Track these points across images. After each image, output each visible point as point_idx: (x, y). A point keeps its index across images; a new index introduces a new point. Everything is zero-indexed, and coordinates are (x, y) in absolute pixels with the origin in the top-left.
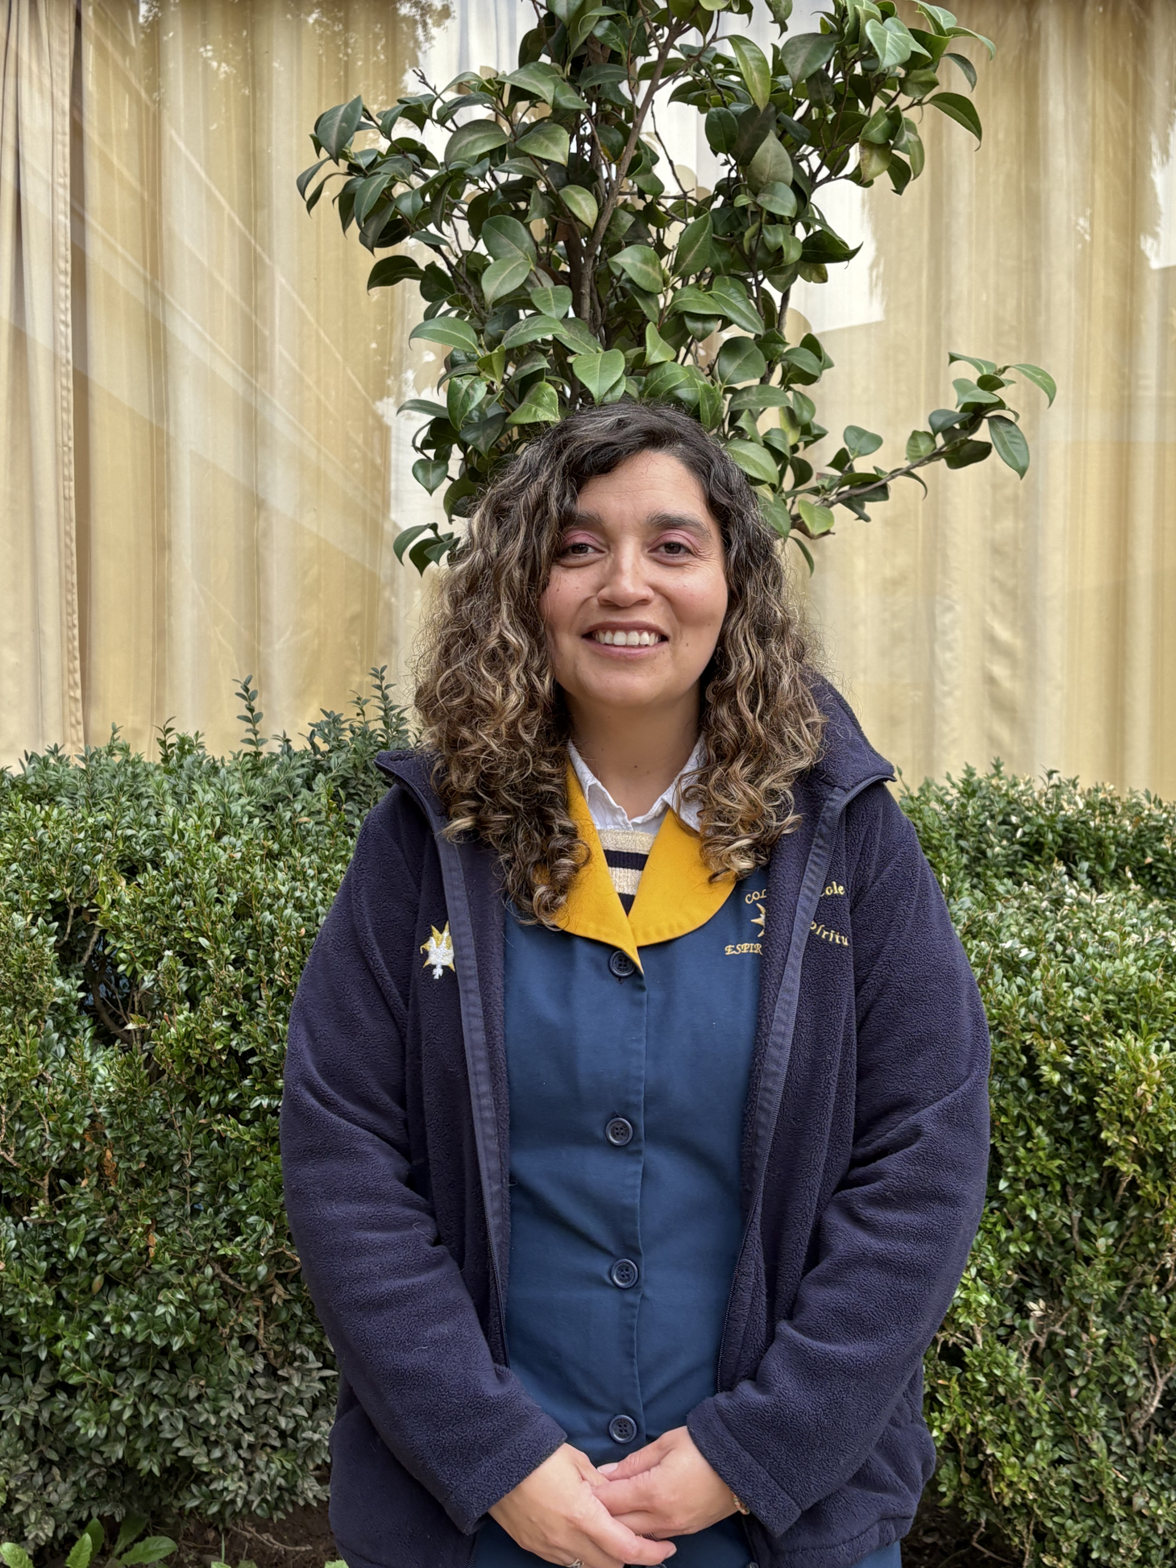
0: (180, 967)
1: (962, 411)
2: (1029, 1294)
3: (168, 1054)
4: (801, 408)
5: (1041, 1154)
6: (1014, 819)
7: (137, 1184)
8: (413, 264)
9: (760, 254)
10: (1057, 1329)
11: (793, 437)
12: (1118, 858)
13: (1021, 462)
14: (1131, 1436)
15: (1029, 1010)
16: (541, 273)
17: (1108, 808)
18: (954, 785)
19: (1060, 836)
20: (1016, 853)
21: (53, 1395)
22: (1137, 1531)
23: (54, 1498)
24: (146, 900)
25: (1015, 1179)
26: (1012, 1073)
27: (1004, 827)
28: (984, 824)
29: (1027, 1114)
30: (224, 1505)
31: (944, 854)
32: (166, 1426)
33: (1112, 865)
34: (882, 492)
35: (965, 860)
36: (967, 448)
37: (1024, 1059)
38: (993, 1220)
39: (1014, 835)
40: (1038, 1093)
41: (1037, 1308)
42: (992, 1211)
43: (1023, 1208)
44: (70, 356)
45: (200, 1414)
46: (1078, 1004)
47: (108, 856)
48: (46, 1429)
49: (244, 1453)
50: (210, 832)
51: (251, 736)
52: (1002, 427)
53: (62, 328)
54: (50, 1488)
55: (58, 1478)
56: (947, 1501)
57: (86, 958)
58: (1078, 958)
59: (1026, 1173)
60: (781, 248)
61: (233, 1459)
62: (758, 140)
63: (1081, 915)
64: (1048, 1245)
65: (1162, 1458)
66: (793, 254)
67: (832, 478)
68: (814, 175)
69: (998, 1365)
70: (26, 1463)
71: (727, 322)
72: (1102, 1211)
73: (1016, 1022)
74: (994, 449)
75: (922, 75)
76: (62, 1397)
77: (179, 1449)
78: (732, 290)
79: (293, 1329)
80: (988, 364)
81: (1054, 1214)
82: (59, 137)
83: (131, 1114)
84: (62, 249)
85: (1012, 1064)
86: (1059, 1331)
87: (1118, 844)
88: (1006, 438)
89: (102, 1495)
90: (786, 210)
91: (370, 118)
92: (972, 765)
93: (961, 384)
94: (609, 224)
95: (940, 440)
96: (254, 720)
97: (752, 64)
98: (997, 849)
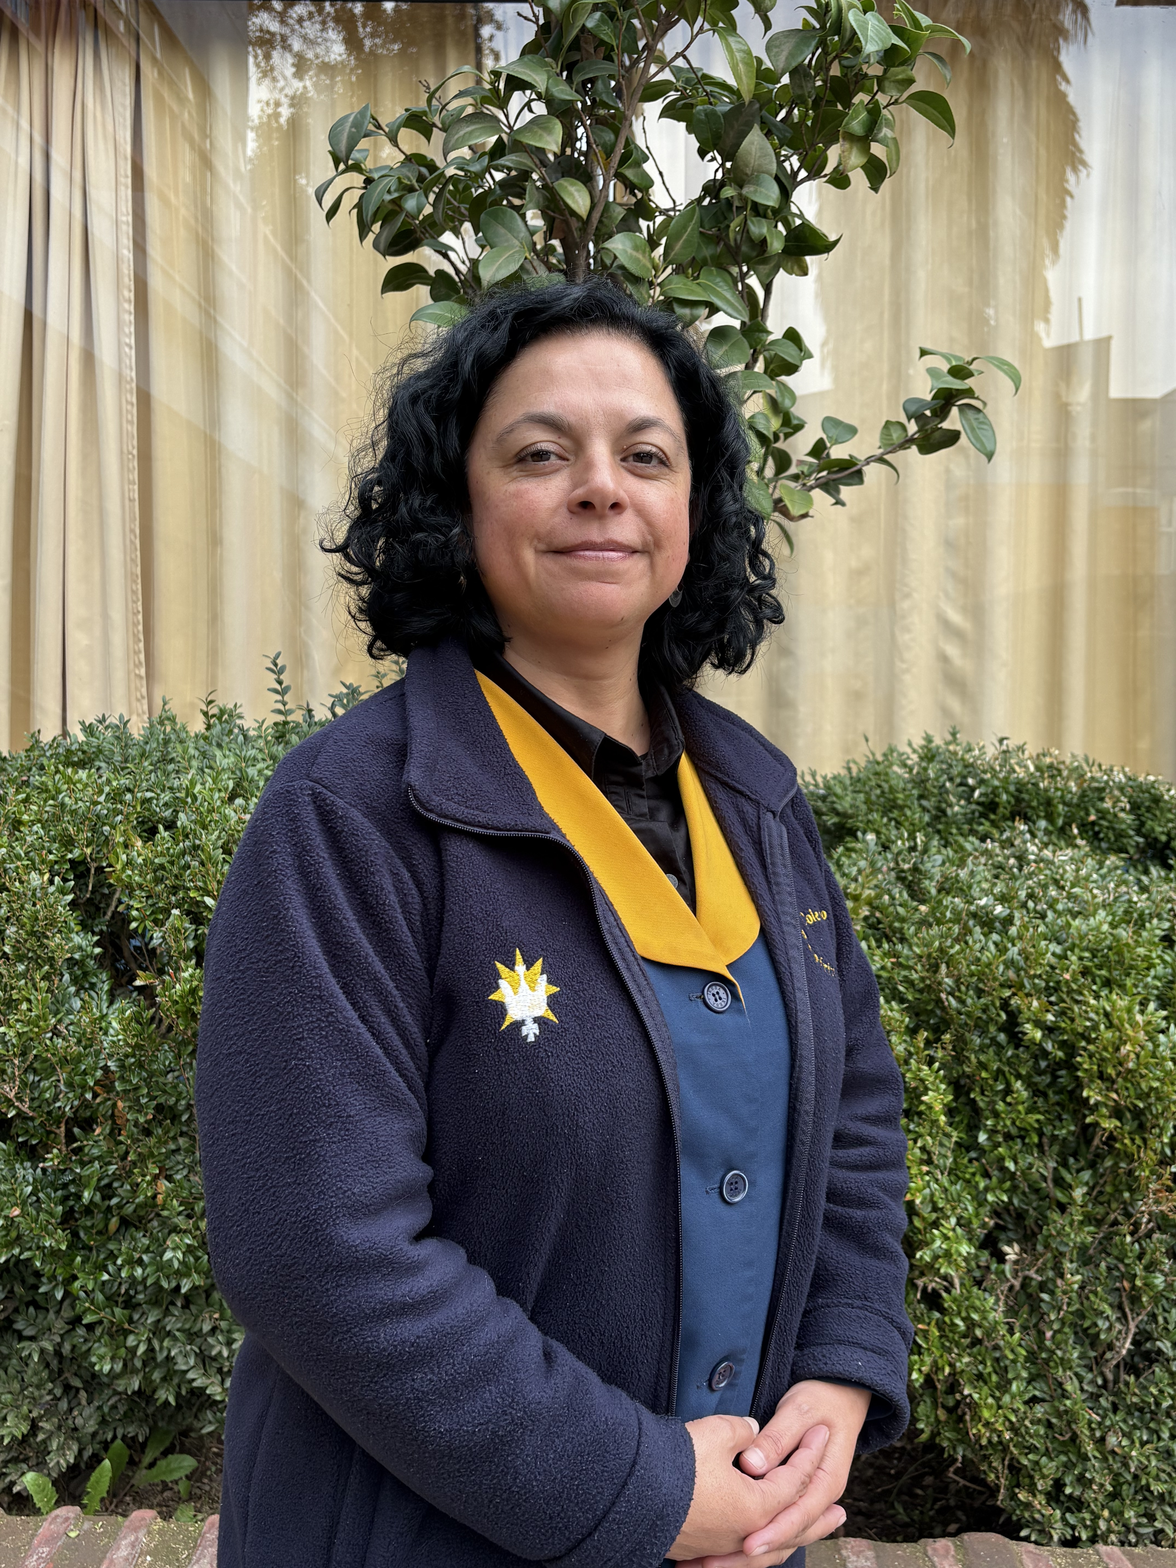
0: (187, 925)
1: (934, 398)
2: (1003, 1236)
3: (172, 1010)
4: (783, 395)
5: (1020, 1108)
6: (971, 781)
7: (148, 1133)
8: (424, 271)
9: (744, 248)
10: (1032, 1273)
11: (775, 424)
12: (1065, 816)
13: (989, 447)
14: (1102, 1374)
15: (1007, 967)
16: (536, 263)
17: (1054, 771)
18: (914, 751)
19: (1013, 796)
20: (973, 812)
21: (74, 1330)
22: (1109, 1468)
23: (79, 1421)
24: (156, 861)
25: (993, 1132)
26: (992, 1029)
27: (961, 789)
28: (944, 785)
29: (1006, 1069)
31: (909, 813)
32: (180, 1360)
33: (1060, 822)
34: (857, 477)
35: (927, 818)
36: (937, 435)
37: (1004, 1016)
38: (971, 1170)
39: (972, 796)
40: (1017, 1047)
41: (1011, 1252)
42: (970, 1161)
43: (1002, 1159)
44: (134, 374)
45: (212, 1347)
46: (1053, 961)
47: (127, 818)
48: (70, 1360)
50: (223, 794)
51: (280, 706)
52: (971, 414)
53: (127, 350)
54: (76, 1413)
55: (84, 1402)
56: (924, 1437)
57: (109, 914)
58: (1050, 915)
59: (1005, 1126)
60: (764, 241)
62: (743, 135)
63: (1048, 872)
64: (1024, 1193)
65: (1135, 1400)
66: (776, 246)
67: (811, 465)
68: (795, 174)
69: (976, 1309)
70: (50, 1392)
71: (714, 310)
72: (1076, 1160)
73: (995, 979)
74: (963, 436)
75: (899, 72)
76: (82, 1332)
77: (194, 1380)
78: (718, 280)
80: (957, 358)
81: (1031, 1166)
82: (122, 180)
83: (141, 1065)
84: (126, 280)
85: (992, 1019)
86: (1034, 1276)
87: (1065, 804)
88: (975, 424)
89: (127, 1417)
90: (771, 203)
91: (379, 127)
92: (931, 732)
93: (933, 372)
94: (602, 216)
95: (912, 428)
96: (283, 692)
97: (738, 56)
98: (956, 808)
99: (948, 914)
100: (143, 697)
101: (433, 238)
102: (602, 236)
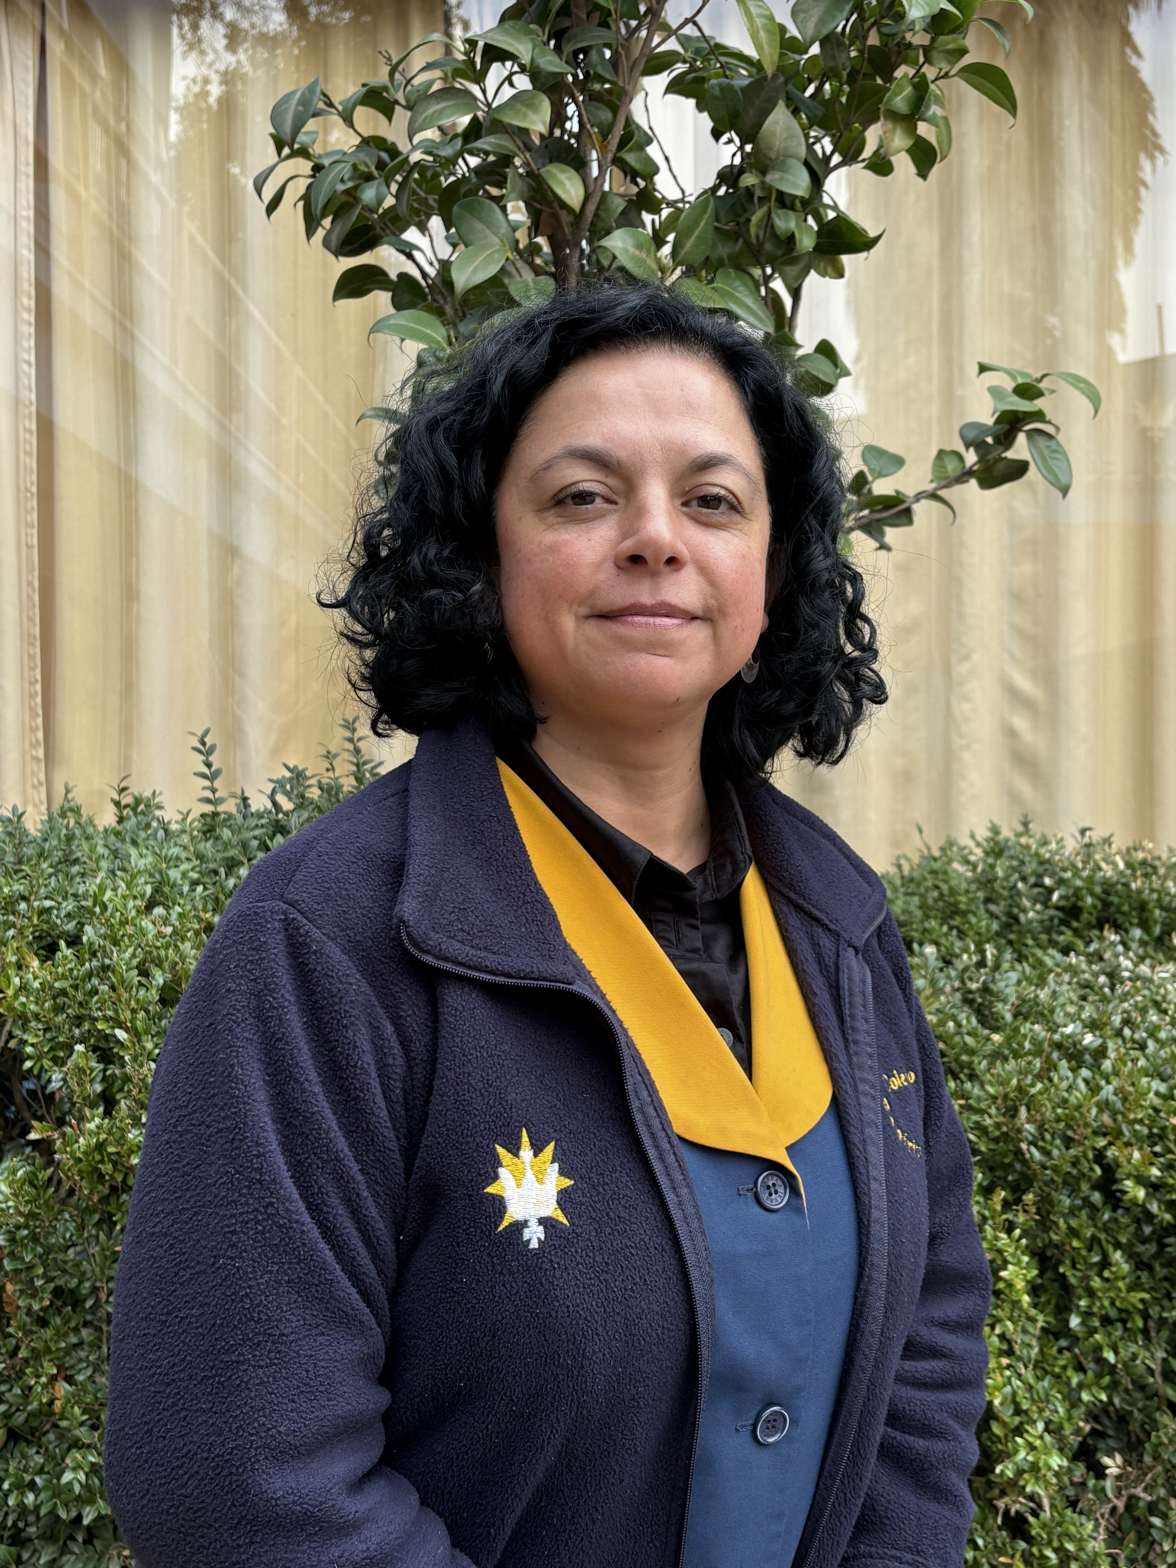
0: (94, 1064)
1: (998, 422)
2: (1101, 1445)
3: (75, 1170)
5: (1121, 1284)
6: (1047, 881)
7: (43, 1323)
8: (383, 273)
9: (768, 246)
10: (1139, 1491)
12: (1163, 924)
13: (1064, 480)
15: (1101, 1111)
16: (520, 264)
17: (1148, 868)
18: (978, 845)
19: (1099, 899)
20: (1051, 919)
24: (57, 985)
25: (1087, 1315)
26: (1085, 1187)
27: (1036, 890)
28: (1015, 887)
29: (1102, 1236)
31: (973, 920)
33: (1157, 930)
34: (905, 516)
35: (995, 926)
36: (1000, 466)
37: (1098, 1171)
38: (1062, 1362)
39: (1050, 899)
40: (1115, 1209)
41: (1113, 1464)
42: (1060, 1351)
43: (1098, 1348)
44: (33, 397)
46: (1157, 1102)
47: (21, 932)
50: (138, 902)
51: (208, 794)
52: (1041, 441)
53: (25, 367)
58: (1151, 1045)
59: (1102, 1307)
62: (765, 113)
63: (1146, 992)
64: (1127, 1391)
66: (807, 243)
68: (827, 159)
69: (1071, 1538)
73: (1087, 1125)
74: (1032, 468)
75: (949, 41)
78: (737, 283)
80: (1022, 374)
81: (1134, 1357)
82: (23, 168)
83: (35, 1239)
84: (26, 285)
85: (1084, 1175)
86: (1142, 1495)
87: (1162, 908)
88: (1046, 453)
90: (799, 193)
91: (331, 105)
92: (997, 822)
93: (995, 392)
94: (598, 208)
95: (971, 458)
96: (212, 777)
97: (759, 22)
98: (1031, 914)
99: (1027, 1045)
100: (40, 784)
101: (395, 234)
102: (598, 231)
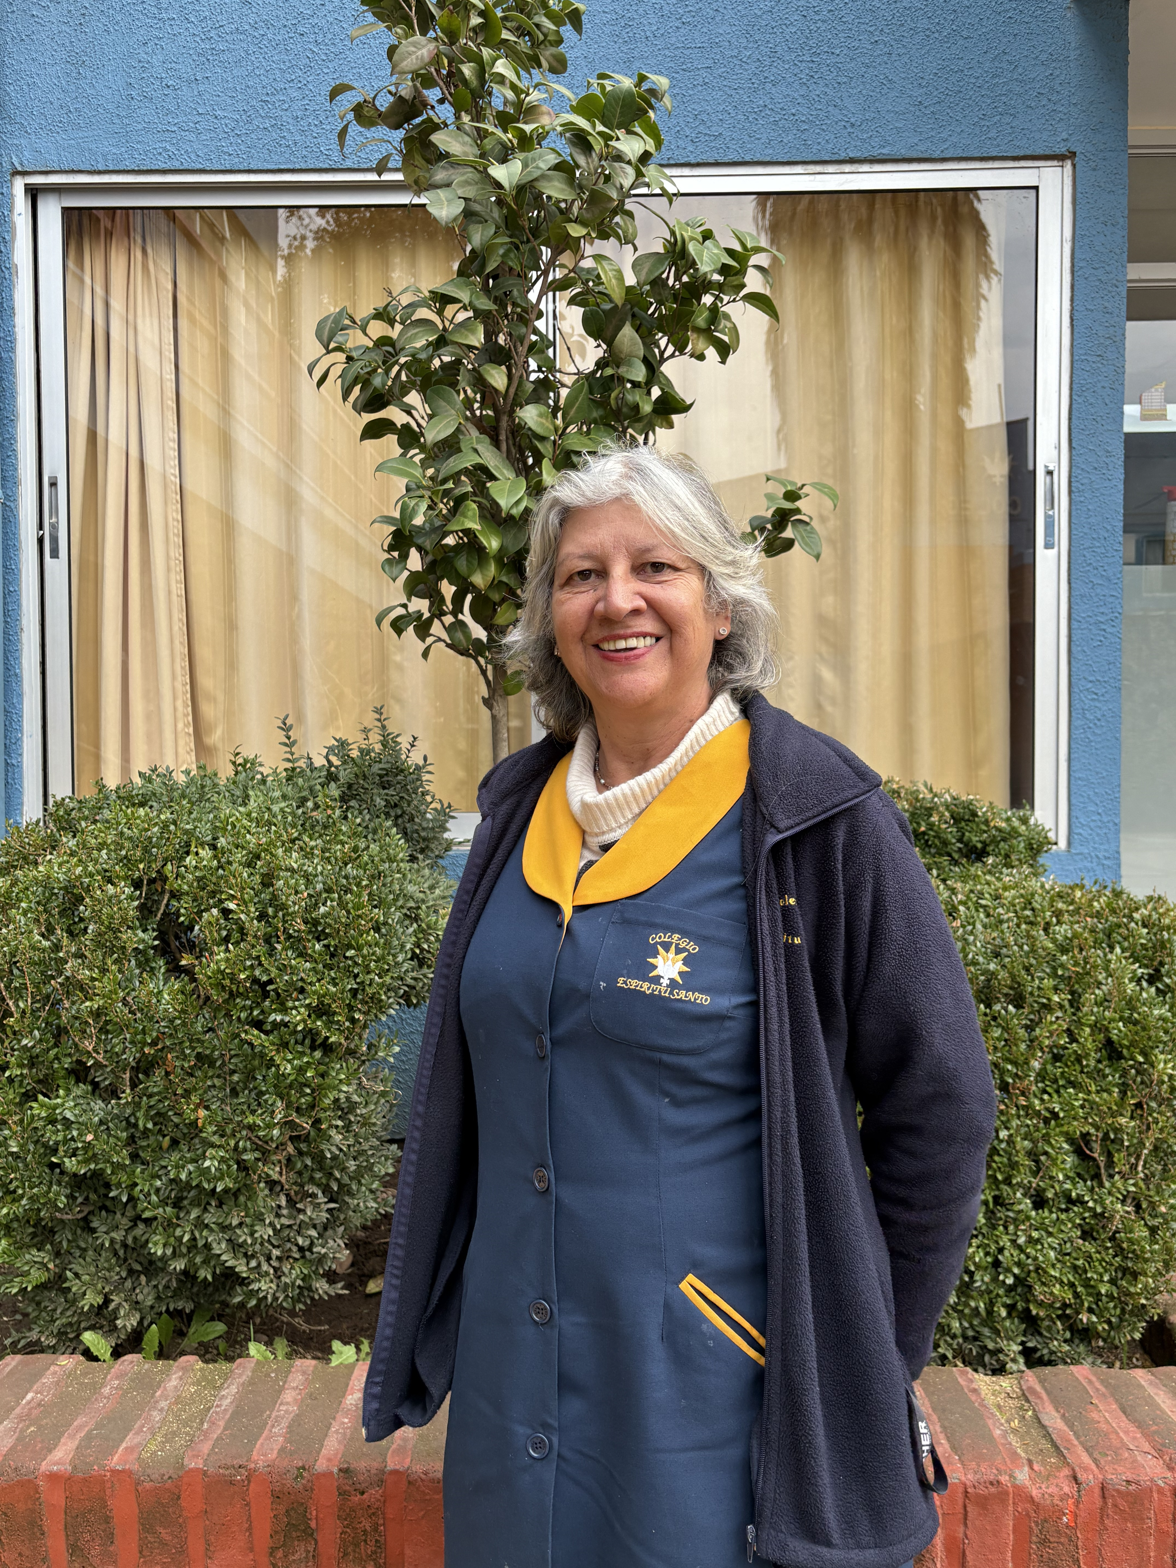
1: (773, 515)
3: (208, 984)
7: (191, 1074)
8: (392, 424)
9: (625, 410)
13: (816, 551)
16: (469, 426)
21: (136, 1225)
23: (140, 1297)
30: (260, 1300)
32: (214, 1245)
45: (240, 1236)
48: (133, 1249)
49: (275, 1263)
51: (289, 756)
52: (801, 527)
54: (138, 1291)
55: (144, 1282)
57: (159, 915)
60: (642, 405)
61: (265, 1267)
62: (619, 328)
66: (647, 408)
68: (662, 353)
70: (118, 1274)
74: (796, 543)
75: (734, 280)
76: (141, 1226)
77: (226, 1261)
78: (606, 435)
79: (306, 1175)
80: (792, 483)
83: (184, 1027)
88: (804, 534)
89: (177, 1294)
90: (639, 379)
91: (353, 322)
93: (770, 497)
94: (516, 391)
96: (291, 745)
97: (611, 274)
101: (399, 399)
